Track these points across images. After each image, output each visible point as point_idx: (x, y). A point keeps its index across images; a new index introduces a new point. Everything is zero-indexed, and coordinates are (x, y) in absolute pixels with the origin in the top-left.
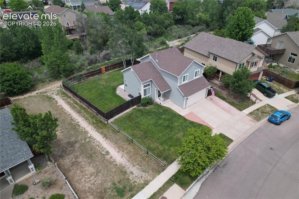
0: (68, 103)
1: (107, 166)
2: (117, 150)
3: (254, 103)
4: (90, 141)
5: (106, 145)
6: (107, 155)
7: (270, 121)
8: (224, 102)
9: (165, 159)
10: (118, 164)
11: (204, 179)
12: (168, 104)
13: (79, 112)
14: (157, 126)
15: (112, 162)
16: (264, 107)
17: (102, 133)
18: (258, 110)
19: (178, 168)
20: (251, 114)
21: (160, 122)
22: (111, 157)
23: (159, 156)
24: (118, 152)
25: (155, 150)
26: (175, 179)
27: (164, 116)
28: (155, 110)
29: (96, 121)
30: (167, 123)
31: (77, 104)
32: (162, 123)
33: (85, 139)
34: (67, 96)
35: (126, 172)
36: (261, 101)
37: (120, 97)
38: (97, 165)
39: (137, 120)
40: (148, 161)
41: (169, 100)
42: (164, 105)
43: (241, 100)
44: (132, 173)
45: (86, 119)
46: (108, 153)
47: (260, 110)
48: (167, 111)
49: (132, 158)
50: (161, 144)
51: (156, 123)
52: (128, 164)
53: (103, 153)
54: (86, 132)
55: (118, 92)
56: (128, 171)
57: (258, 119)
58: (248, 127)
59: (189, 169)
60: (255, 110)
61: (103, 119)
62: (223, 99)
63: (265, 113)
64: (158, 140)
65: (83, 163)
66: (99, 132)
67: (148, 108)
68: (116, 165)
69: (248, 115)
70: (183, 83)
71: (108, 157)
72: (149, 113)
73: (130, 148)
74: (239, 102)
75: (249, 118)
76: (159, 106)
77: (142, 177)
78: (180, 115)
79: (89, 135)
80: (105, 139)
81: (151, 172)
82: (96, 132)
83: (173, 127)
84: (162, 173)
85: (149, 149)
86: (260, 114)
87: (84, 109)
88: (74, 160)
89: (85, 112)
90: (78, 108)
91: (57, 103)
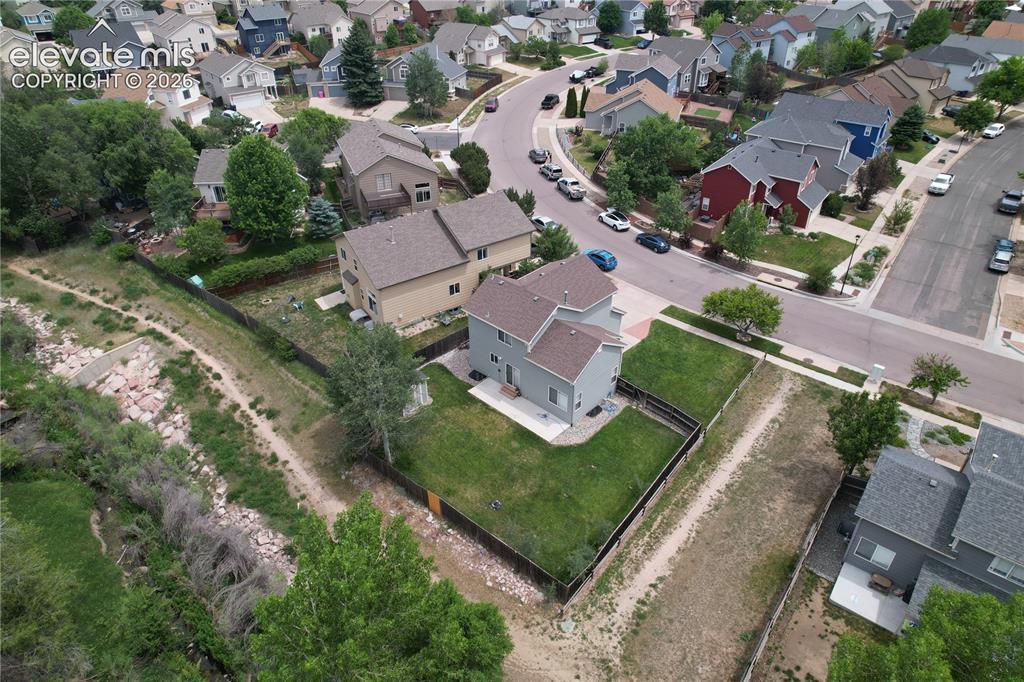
0: (650, 549)
1: (799, 415)
2: (761, 410)
4: (763, 452)
5: (757, 428)
6: (778, 421)
10: (786, 405)
15: (787, 413)
22: (779, 414)
29: (699, 461)
35: (794, 395)
37: (601, 432)
38: (805, 427)
40: (762, 375)
45: (702, 481)
46: (773, 421)
55: (577, 438)
66: (732, 447)
80: (744, 433)
82: (734, 450)
91: (661, 579)
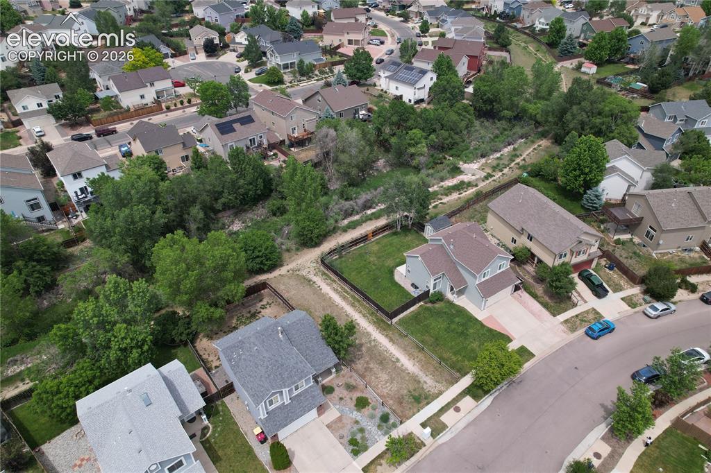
0: (335, 290)
1: (400, 374)
2: (408, 358)
3: (575, 305)
4: (375, 346)
5: (394, 351)
6: (397, 362)
7: (587, 333)
8: (536, 302)
9: (458, 371)
10: (411, 373)
11: (497, 394)
12: (462, 301)
13: (353, 305)
14: (448, 332)
15: (404, 370)
16: (587, 312)
17: (387, 336)
18: (577, 316)
19: (472, 381)
20: (566, 321)
21: (453, 326)
22: (403, 365)
23: (452, 367)
24: (409, 360)
25: (447, 360)
26: (468, 391)
27: (457, 320)
28: (447, 310)
29: (377, 319)
30: (461, 328)
31: (346, 292)
32: (455, 329)
33: (370, 342)
34: (330, 278)
35: (419, 382)
36: (586, 302)
37: (400, 286)
38: (389, 372)
39: (425, 323)
40: (441, 372)
41: (464, 296)
42: (457, 303)
43: (558, 300)
44: (426, 383)
45: (364, 316)
46: (398, 360)
47: (580, 316)
48: (461, 311)
49: (424, 367)
50: (455, 354)
51: (448, 328)
52: (420, 373)
53: (393, 359)
54: (369, 334)
55: (397, 278)
56: (422, 380)
57: (573, 329)
58: (557, 339)
59: (483, 383)
60: (573, 317)
61: (385, 318)
62: (535, 296)
63: (585, 321)
64: (451, 349)
65: (375, 369)
66: (383, 335)
67: (438, 305)
68: (409, 373)
69: (562, 323)
70: (483, 280)
71: (399, 364)
72: (439, 313)
73: (421, 356)
74: (556, 303)
75: (563, 327)
76: (451, 304)
77: (435, 387)
78: (476, 319)
79: (373, 338)
80: (391, 343)
81: (444, 383)
82: (380, 334)
83: (468, 335)
84: (455, 385)
85: (441, 358)
86: (578, 322)
87: (359, 301)
88: (365, 365)
89: (360, 305)
90: (350, 299)
91: (321, 289)
